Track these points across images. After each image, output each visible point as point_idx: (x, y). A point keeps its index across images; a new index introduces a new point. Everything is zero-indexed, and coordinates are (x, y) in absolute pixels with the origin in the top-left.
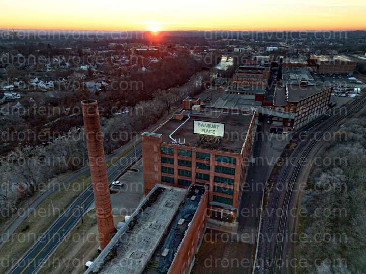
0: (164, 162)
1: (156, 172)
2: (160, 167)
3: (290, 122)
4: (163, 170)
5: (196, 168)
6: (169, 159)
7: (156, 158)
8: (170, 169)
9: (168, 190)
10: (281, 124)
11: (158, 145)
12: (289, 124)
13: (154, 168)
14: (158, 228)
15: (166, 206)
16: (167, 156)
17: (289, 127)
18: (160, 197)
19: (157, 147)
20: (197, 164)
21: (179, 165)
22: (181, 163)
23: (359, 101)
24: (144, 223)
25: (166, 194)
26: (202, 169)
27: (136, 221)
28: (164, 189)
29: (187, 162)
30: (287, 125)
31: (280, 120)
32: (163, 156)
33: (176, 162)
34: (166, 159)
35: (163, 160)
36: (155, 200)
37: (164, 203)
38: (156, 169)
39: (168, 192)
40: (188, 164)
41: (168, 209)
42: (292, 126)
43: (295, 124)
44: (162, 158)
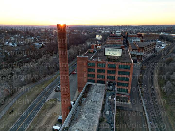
0: (89, 71)
1: (85, 77)
2: (87, 74)
3: (140, 57)
4: (89, 75)
5: (108, 73)
6: (92, 69)
7: (85, 69)
8: (92, 75)
9: (94, 85)
10: (136, 58)
11: (86, 62)
12: (140, 58)
13: (83, 75)
14: (96, 102)
15: (96, 92)
16: (91, 68)
17: (140, 59)
18: (91, 88)
19: (86, 63)
20: (108, 71)
21: (98, 72)
22: (99, 71)
23: (166, 49)
24: (87, 101)
25: (94, 87)
26: (111, 73)
27: (82, 100)
28: (91, 85)
29: (102, 70)
30: (139, 58)
31: (136, 56)
32: (89, 68)
33: (96, 71)
34: (90, 69)
35: (89, 70)
36: (89, 90)
37: (94, 91)
38: (85, 76)
39: (94, 86)
40: (103, 71)
41: (98, 93)
42: (141, 59)
43: (143, 58)
44: (88, 69)
